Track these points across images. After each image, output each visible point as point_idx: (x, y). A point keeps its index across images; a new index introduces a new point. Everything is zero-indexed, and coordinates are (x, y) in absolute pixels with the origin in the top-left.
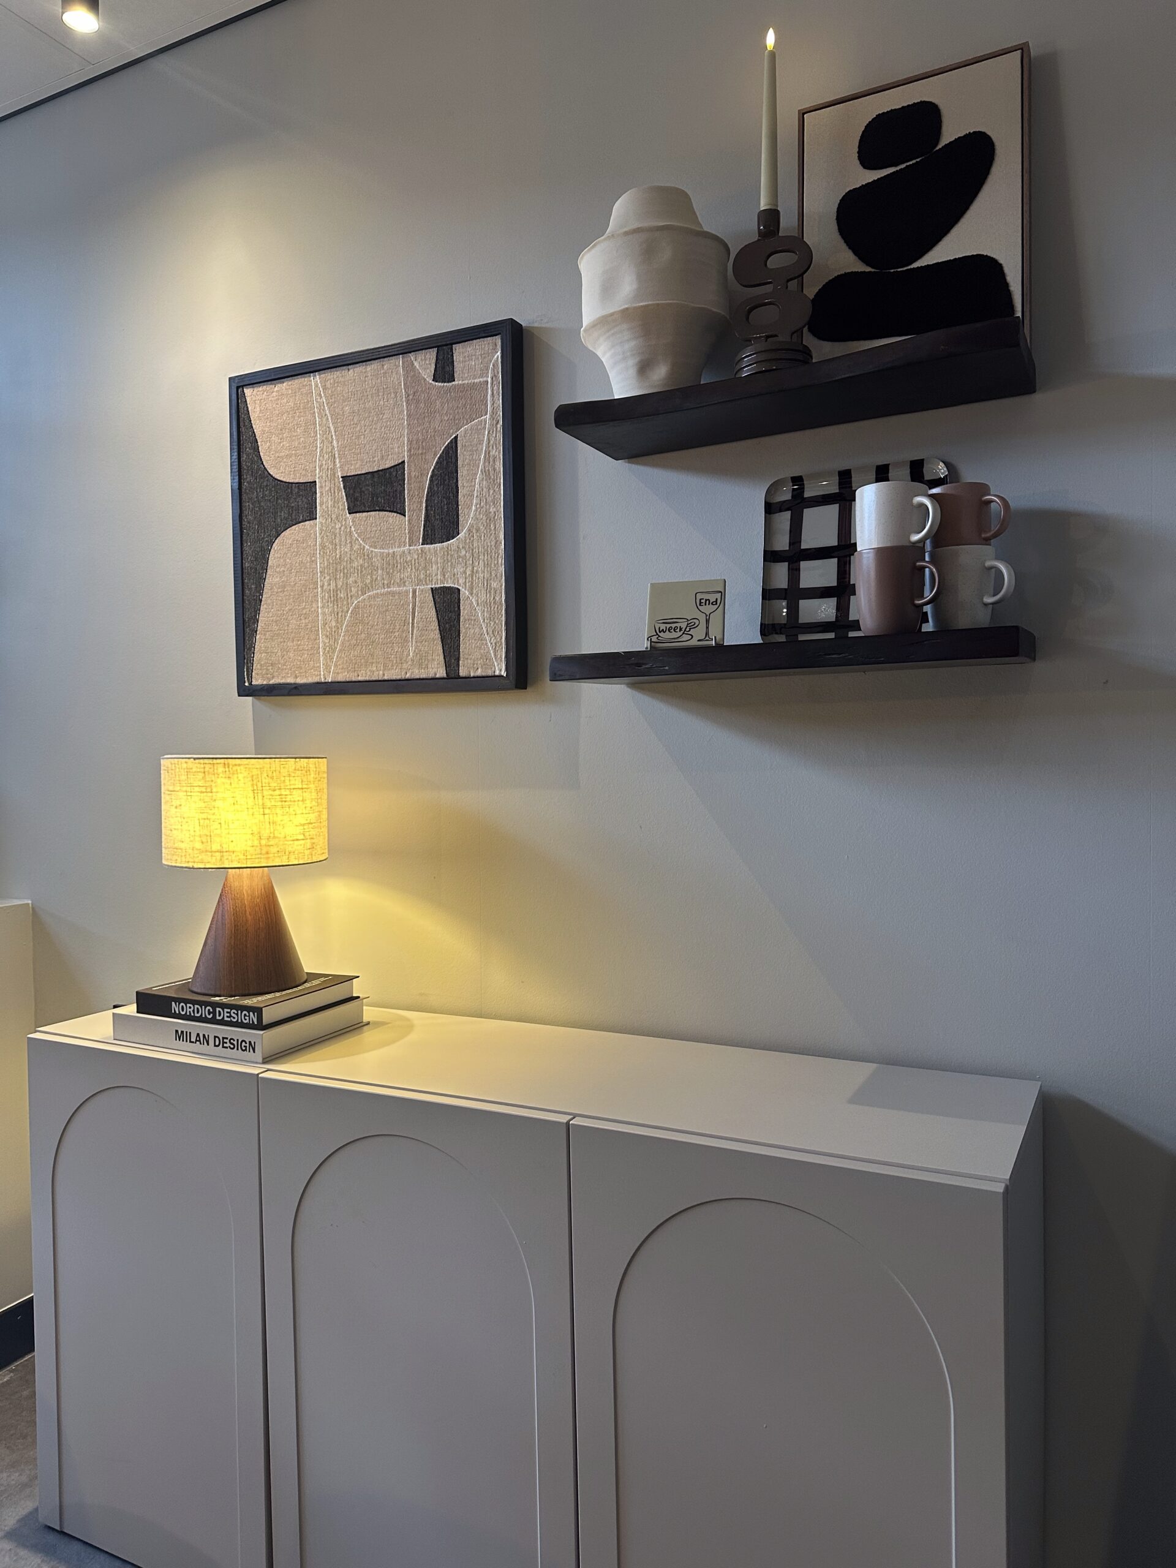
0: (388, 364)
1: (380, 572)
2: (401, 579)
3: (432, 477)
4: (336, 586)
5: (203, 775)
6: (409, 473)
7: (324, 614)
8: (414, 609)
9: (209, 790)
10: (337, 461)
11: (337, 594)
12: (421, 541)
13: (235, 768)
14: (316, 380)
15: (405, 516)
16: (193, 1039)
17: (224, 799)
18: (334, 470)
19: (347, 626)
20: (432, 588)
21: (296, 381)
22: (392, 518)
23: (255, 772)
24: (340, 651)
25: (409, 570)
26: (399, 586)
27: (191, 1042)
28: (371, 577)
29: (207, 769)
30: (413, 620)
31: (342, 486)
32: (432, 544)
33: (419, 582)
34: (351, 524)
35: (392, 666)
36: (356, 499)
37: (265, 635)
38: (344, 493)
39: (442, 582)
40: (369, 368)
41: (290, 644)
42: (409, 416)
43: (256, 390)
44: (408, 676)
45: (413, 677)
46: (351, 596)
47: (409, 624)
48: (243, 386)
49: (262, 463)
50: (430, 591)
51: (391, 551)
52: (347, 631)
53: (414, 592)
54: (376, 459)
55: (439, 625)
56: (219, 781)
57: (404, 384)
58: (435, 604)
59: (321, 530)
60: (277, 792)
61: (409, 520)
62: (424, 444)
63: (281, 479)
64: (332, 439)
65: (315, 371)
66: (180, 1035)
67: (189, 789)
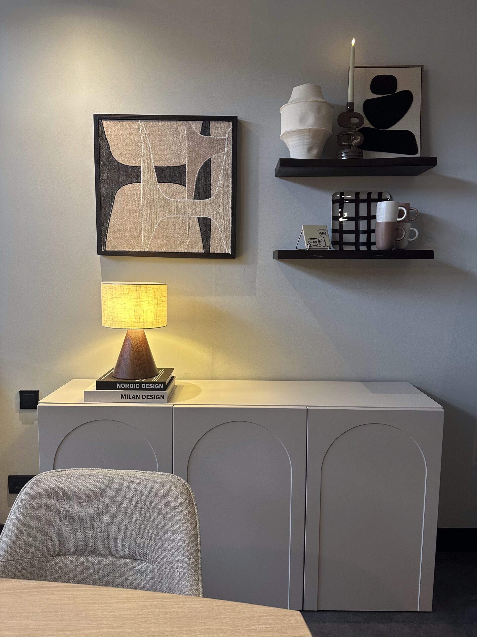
0: (179, 123)
1: (173, 208)
2: (183, 212)
3: (199, 172)
4: (151, 212)
5: (136, 291)
6: (188, 170)
7: (145, 223)
8: (189, 225)
9: (139, 297)
10: (152, 159)
11: (151, 216)
12: (193, 198)
13: (149, 289)
14: (142, 124)
15: (186, 187)
16: (131, 397)
17: (145, 301)
18: (150, 163)
19: (156, 229)
20: (198, 217)
21: (131, 122)
22: (179, 187)
23: (155, 290)
24: (153, 239)
25: (187, 209)
26: (182, 215)
27: (129, 398)
28: (169, 210)
29: (138, 289)
30: (189, 229)
31: (154, 170)
32: (198, 199)
33: (192, 214)
34: (159, 187)
35: (178, 247)
36: (161, 177)
37: (113, 229)
38: (155, 174)
39: (203, 215)
40: (169, 124)
41: (126, 235)
42: (189, 146)
43: (108, 122)
44: (186, 251)
45: (188, 252)
46: (158, 217)
47: (187, 230)
48: (101, 119)
49: (112, 155)
50: (197, 219)
51: (179, 200)
52: (156, 231)
53: (189, 218)
54: (172, 162)
55: (201, 232)
56: (143, 294)
57: (187, 133)
58: (199, 224)
59: (143, 188)
60: (161, 298)
61: (188, 189)
62: (195, 159)
63: (122, 163)
64: (150, 150)
65: (141, 120)
66: (123, 397)
67: (129, 297)
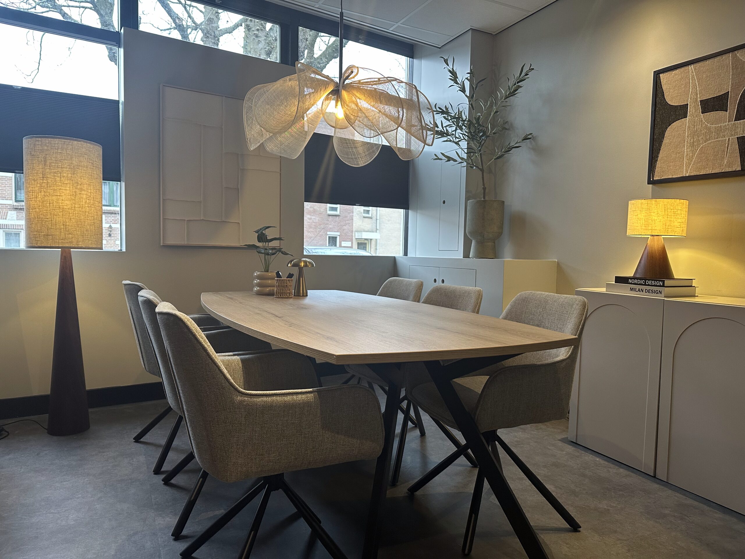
0: (724, 57)
1: (714, 133)
2: (723, 135)
3: (741, 95)
4: (693, 141)
5: (647, 204)
6: (731, 95)
7: (687, 151)
8: (728, 145)
9: (649, 209)
10: (698, 95)
11: (693, 144)
12: (734, 120)
13: (659, 202)
14: (691, 67)
15: (727, 111)
18: (696, 99)
19: (697, 155)
20: (737, 137)
21: (683, 69)
22: (721, 113)
23: (665, 203)
24: (693, 164)
25: (727, 131)
26: (722, 138)
27: (636, 291)
28: (710, 136)
30: (727, 150)
31: (699, 104)
32: (739, 120)
33: (732, 135)
34: (702, 117)
35: (716, 168)
36: (705, 108)
37: (661, 161)
38: (700, 106)
39: (742, 134)
40: (716, 59)
41: (671, 164)
42: (732, 74)
43: (665, 74)
44: (723, 171)
45: (725, 171)
46: (700, 144)
47: (725, 151)
48: (659, 74)
49: (665, 100)
51: (719, 125)
52: (697, 157)
53: (729, 139)
54: (716, 92)
55: (739, 151)
56: (653, 206)
57: (732, 63)
58: (738, 143)
59: (689, 121)
60: (673, 210)
61: (729, 113)
62: (739, 84)
63: (673, 105)
64: (697, 88)
65: (691, 64)
66: (632, 289)
67: (641, 209)
